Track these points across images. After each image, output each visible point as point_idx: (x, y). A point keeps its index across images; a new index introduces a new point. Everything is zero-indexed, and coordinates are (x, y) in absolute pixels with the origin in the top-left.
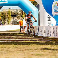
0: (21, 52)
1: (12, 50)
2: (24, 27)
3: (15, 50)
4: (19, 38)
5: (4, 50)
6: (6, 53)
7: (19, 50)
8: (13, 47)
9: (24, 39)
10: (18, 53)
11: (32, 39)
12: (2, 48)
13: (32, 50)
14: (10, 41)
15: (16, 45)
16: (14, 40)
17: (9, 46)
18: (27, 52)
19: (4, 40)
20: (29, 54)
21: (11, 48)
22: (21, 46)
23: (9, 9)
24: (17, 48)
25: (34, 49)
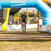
0: (38, 48)
1: (30, 47)
2: (40, 26)
3: (33, 46)
4: (36, 36)
5: (23, 46)
6: (25, 49)
7: (36, 47)
8: (31, 44)
9: (40, 37)
10: (35, 49)
11: (47, 36)
12: (21, 45)
13: (48, 46)
14: (28, 38)
15: (34, 42)
16: (31, 37)
17: (27, 43)
18: (43, 48)
19: (23, 37)
20: (45, 50)
21: (29, 44)
22: (38, 43)
23: (27, 10)
24: (34, 44)
25: (49, 46)
